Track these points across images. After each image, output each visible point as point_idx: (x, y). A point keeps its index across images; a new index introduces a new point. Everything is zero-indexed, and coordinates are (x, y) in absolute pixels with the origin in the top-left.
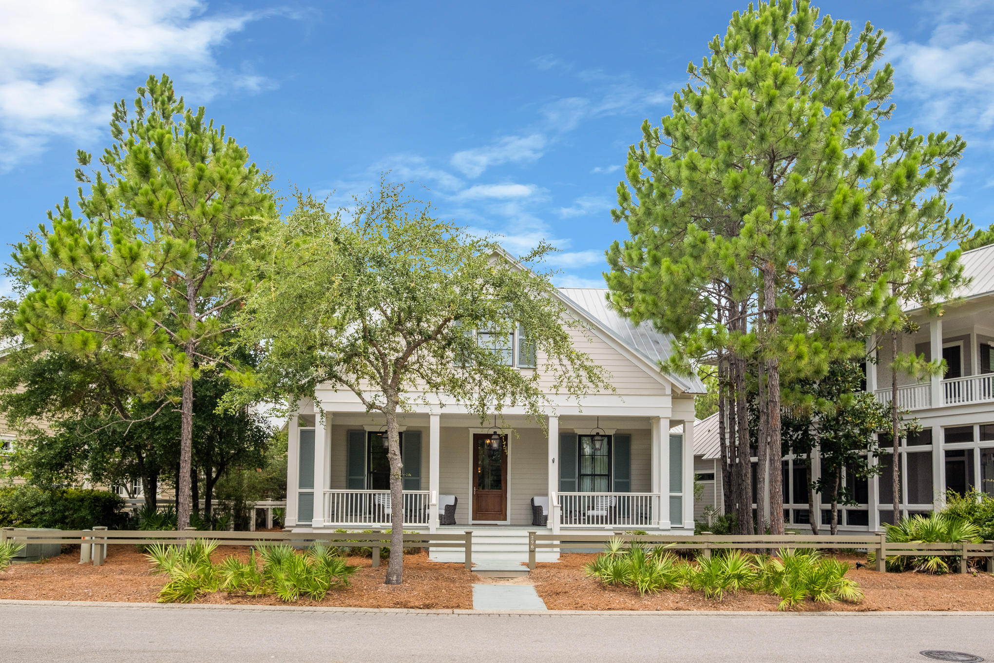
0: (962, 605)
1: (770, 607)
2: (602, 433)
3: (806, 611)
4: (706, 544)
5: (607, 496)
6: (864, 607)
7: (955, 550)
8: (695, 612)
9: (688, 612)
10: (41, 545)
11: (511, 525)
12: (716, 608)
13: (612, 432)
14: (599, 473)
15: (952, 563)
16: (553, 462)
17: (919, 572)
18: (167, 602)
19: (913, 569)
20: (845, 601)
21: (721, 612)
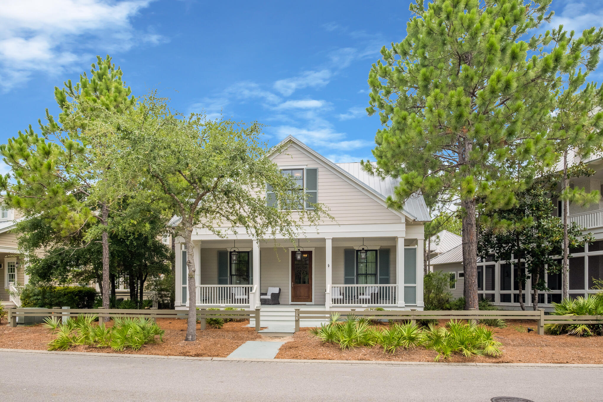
0: (581, 359)
1: (430, 359)
2: (366, 248)
3: (455, 362)
4: (412, 316)
5: (372, 287)
6: (500, 360)
7: (598, 320)
8: (374, 361)
9: (368, 362)
10: (34, 317)
11: (315, 305)
12: (389, 359)
13: (377, 248)
14: (370, 273)
15: (596, 329)
16: (329, 266)
17: (570, 335)
18: (52, 350)
19: (567, 333)
20: (489, 356)
21: (393, 362)
